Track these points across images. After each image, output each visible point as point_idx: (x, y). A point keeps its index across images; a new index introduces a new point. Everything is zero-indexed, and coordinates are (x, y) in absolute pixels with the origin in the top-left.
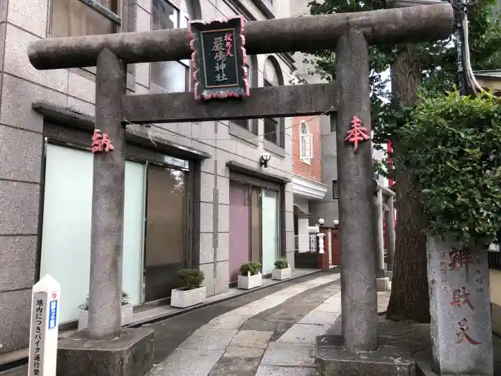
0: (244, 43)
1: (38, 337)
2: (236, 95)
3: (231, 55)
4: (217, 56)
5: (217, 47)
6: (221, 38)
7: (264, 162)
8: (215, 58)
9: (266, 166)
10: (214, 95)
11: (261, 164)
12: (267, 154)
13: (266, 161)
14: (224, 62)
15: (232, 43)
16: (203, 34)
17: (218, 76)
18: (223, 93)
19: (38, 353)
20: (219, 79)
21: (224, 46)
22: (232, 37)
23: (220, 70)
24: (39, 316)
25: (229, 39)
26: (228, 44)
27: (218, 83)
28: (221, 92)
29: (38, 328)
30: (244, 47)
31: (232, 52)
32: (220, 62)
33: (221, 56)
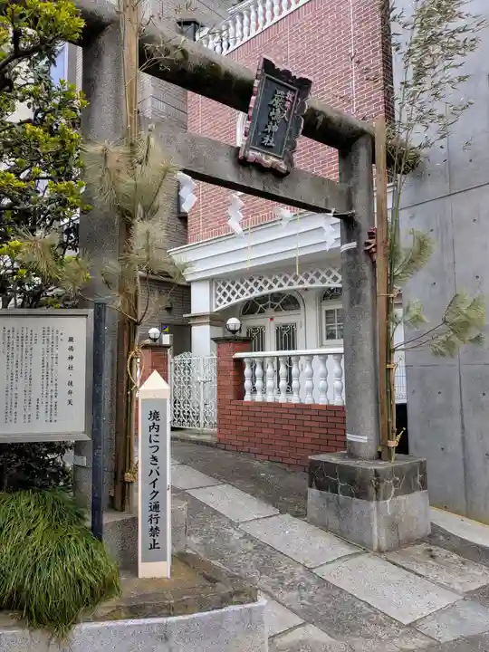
1: (155, 472)
5: (277, 102)
8: (272, 114)
15: (292, 103)
17: (267, 138)
19: (154, 500)
20: (266, 142)
22: (293, 98)
24: (153, 438)
26: (288, 104)
29: (155, 458)
33: (277, 114)
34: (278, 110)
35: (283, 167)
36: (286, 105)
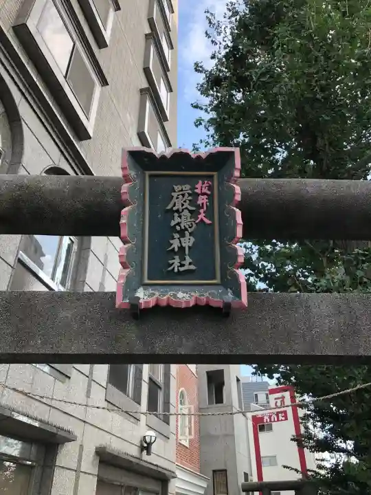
0: (238, 198)
2: (216, 302)
3: (207, 221)
4: (177, 220)
6: (188, 187)
7: (146, 447)
9: (149, 453)
10: (164, 300)
11: (142, 448)
12: (152, 433)
13: (149, 444)
14: (191, 234)
15: (210, 197)
16: (151, 176)
17: (176, 261)
18: (184, 297)
21: (192, 203)
22: (210, 188)
23: (182, 249)
25: (205, 190)
26: (202, 200)
27: (172, 275)
28: (180, 295)
30: (239, 205)
31: (209, 214)
32: (182, 233)
33: (185, 220)
36: (200, 202)
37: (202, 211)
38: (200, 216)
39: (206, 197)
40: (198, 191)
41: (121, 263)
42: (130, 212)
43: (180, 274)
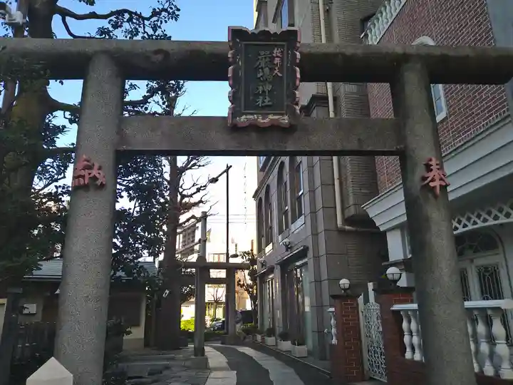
34: (267, 70)
35: (285, 120)
36: (275, 62)
37: (276, 68)
38: (276, 72)
39: (279, 59)
40: (275, 55)
41: (230, 101)
42: (234, 70)
43: (263, 107)
